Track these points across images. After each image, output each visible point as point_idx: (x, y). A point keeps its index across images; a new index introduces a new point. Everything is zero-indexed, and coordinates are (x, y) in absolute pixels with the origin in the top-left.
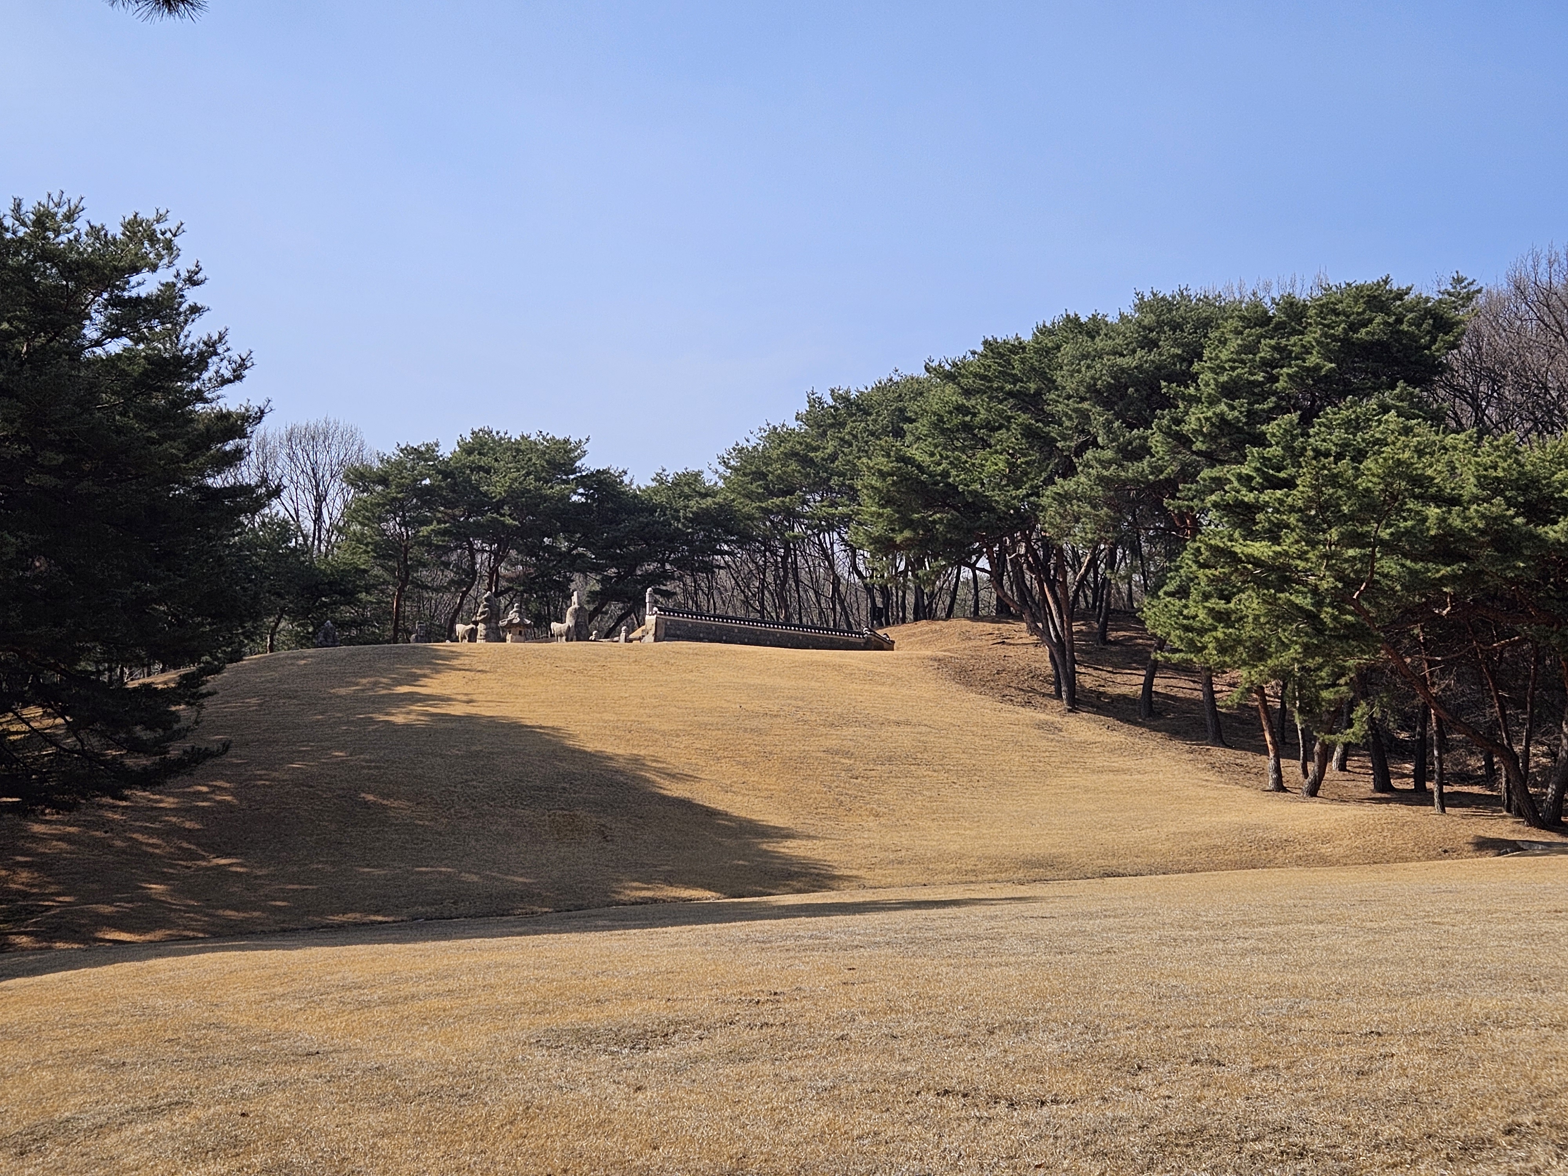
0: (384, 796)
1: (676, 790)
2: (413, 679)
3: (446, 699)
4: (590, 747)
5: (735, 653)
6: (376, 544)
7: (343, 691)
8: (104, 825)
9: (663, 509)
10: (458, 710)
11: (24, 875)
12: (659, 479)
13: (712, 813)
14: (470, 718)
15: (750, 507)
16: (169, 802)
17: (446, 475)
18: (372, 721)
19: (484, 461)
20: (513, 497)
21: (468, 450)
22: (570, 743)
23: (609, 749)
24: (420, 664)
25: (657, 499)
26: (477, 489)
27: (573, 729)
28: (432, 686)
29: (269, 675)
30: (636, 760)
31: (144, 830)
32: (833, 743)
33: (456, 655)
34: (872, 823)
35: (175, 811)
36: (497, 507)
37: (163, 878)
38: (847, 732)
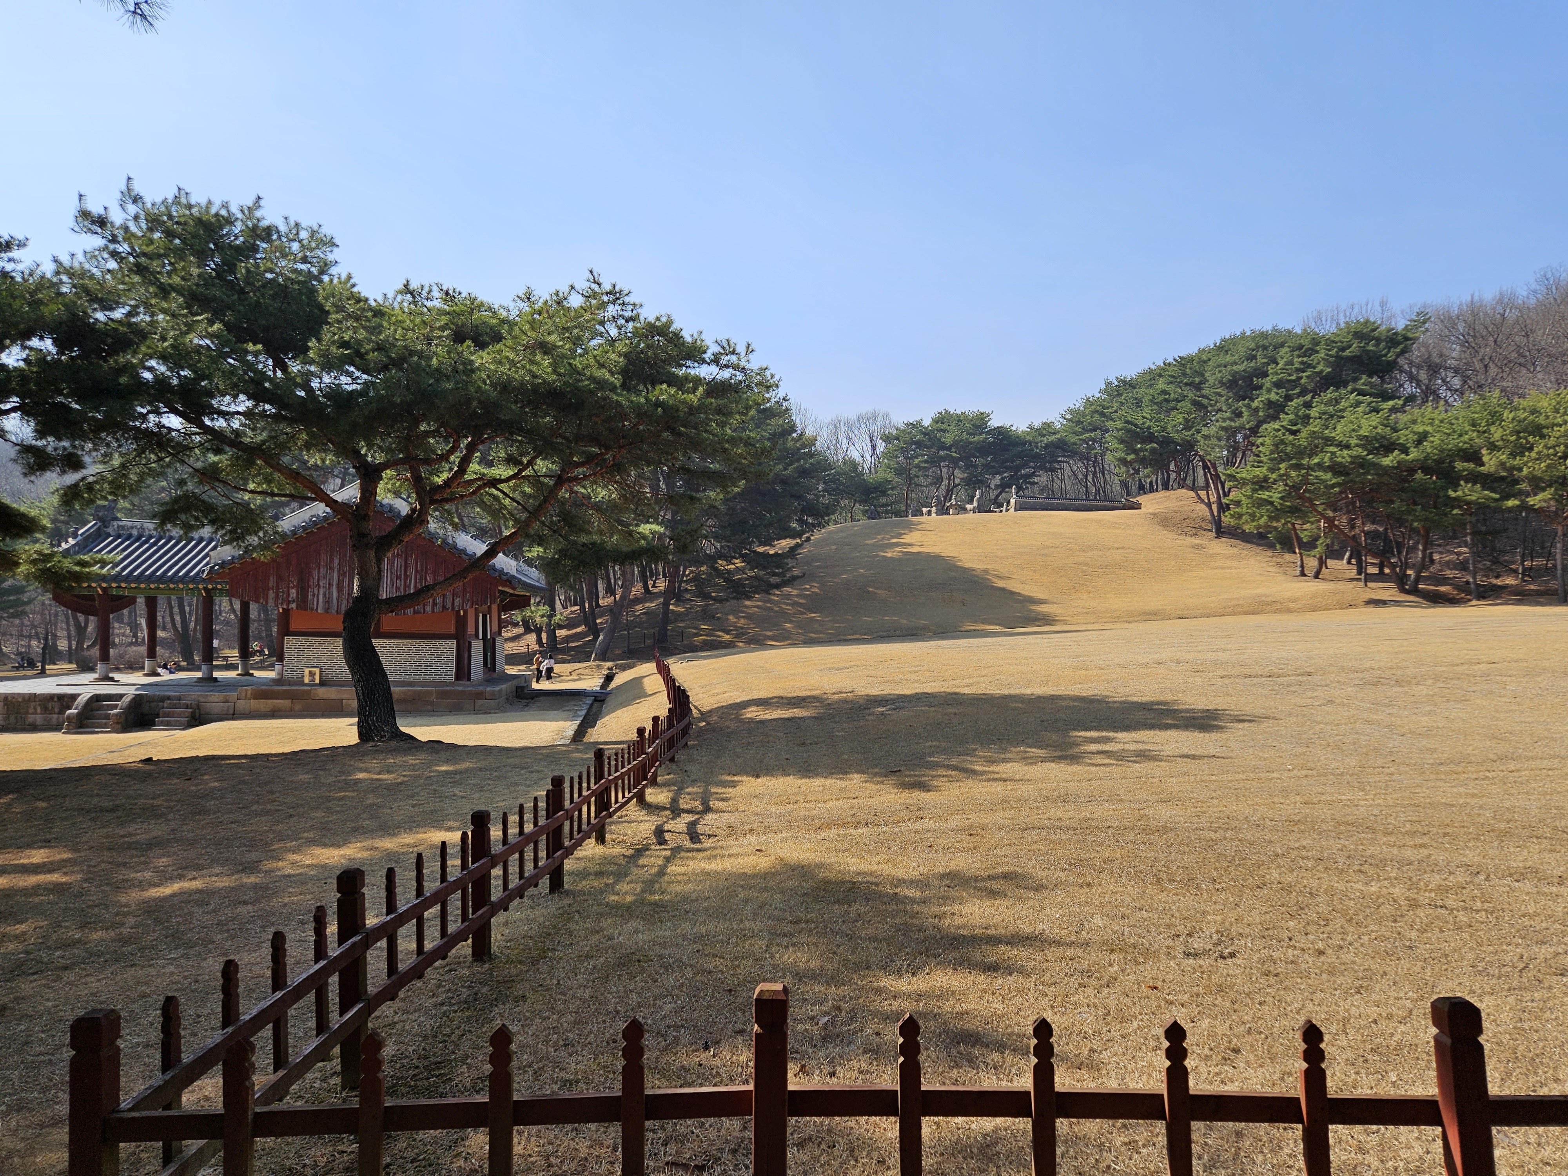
0: (877, 588)
1: (1001, 584)
2: (899, 535)
3: (911, 545)
4: (967, 565)
5: (1050, 516)
6: (896, 469)
7: (869, 542)
8: (770, 601)
9: (1030, 443)
10: (915, 550)
11: (742, 621)
12: (1030, 427)
13: (1012, 593)
14: (919, 553)
15: (1073, 439)
16: (795, 592)
17: (925, 434)
18: (877, 556)
19: (944, 427)
20: (955, 443)
21: (936, 421)
22: (959, 564)
23: (974, 566)
24: (904, 528)
25: (1028, 438)
26: (939, 440)
27: (962, 557)
28: (907, 539)
29: (841, 534)
30: (986, 571)
31: (785, 603)
32: (1081, 559)
33: (920, 523)
34: (1085, 596)
35: (796, 596)
36: (949, 449)
37: (791, 622)
38: (1090, 554)
